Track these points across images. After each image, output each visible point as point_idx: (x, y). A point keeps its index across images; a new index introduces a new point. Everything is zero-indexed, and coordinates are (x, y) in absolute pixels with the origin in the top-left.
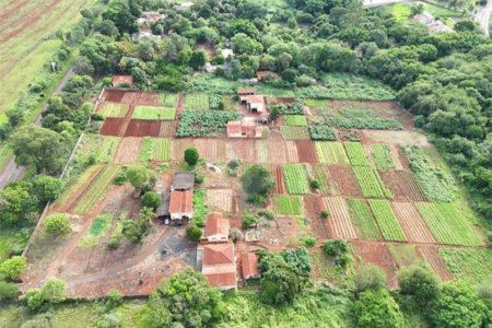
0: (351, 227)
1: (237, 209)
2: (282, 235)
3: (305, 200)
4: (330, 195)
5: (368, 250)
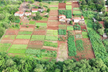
0: (23, 30)
1: (32, 16)
3: (33, 25)
4: (34, 29)
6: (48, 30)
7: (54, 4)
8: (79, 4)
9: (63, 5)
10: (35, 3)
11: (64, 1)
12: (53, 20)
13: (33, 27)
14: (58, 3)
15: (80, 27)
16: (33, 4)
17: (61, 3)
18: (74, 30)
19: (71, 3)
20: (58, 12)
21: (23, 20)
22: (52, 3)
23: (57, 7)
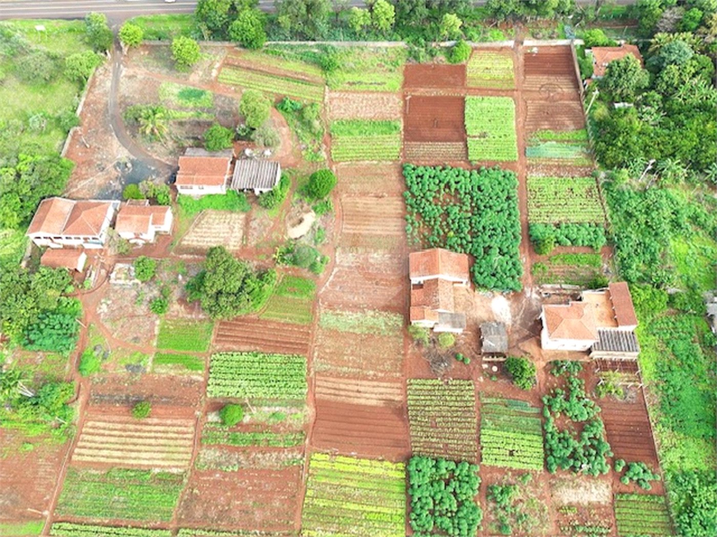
0: (103, 456)
1: (185, 256)
2: (114, 321)
3: (191, 382)
4: (199, 441)
5: (41, 473)
6: (320, 461)
7: (365, 78)
8: (577, 87)
9: (442, 92)
10: (206, 58)
11: (448, 44)
12: (356, 307)
13: (191, 416)
14: (402, 62)
15: (600, 431)
16: (195, 77)
17: (424, 59)
18: (547, 466)
19: (509, 63)
20: (404, 199)
21: (104, 308)
22: (350, 61)
23: (389, 126)
